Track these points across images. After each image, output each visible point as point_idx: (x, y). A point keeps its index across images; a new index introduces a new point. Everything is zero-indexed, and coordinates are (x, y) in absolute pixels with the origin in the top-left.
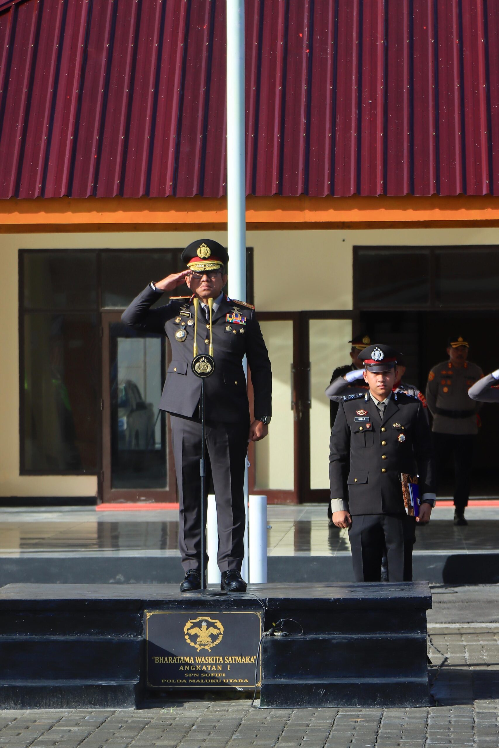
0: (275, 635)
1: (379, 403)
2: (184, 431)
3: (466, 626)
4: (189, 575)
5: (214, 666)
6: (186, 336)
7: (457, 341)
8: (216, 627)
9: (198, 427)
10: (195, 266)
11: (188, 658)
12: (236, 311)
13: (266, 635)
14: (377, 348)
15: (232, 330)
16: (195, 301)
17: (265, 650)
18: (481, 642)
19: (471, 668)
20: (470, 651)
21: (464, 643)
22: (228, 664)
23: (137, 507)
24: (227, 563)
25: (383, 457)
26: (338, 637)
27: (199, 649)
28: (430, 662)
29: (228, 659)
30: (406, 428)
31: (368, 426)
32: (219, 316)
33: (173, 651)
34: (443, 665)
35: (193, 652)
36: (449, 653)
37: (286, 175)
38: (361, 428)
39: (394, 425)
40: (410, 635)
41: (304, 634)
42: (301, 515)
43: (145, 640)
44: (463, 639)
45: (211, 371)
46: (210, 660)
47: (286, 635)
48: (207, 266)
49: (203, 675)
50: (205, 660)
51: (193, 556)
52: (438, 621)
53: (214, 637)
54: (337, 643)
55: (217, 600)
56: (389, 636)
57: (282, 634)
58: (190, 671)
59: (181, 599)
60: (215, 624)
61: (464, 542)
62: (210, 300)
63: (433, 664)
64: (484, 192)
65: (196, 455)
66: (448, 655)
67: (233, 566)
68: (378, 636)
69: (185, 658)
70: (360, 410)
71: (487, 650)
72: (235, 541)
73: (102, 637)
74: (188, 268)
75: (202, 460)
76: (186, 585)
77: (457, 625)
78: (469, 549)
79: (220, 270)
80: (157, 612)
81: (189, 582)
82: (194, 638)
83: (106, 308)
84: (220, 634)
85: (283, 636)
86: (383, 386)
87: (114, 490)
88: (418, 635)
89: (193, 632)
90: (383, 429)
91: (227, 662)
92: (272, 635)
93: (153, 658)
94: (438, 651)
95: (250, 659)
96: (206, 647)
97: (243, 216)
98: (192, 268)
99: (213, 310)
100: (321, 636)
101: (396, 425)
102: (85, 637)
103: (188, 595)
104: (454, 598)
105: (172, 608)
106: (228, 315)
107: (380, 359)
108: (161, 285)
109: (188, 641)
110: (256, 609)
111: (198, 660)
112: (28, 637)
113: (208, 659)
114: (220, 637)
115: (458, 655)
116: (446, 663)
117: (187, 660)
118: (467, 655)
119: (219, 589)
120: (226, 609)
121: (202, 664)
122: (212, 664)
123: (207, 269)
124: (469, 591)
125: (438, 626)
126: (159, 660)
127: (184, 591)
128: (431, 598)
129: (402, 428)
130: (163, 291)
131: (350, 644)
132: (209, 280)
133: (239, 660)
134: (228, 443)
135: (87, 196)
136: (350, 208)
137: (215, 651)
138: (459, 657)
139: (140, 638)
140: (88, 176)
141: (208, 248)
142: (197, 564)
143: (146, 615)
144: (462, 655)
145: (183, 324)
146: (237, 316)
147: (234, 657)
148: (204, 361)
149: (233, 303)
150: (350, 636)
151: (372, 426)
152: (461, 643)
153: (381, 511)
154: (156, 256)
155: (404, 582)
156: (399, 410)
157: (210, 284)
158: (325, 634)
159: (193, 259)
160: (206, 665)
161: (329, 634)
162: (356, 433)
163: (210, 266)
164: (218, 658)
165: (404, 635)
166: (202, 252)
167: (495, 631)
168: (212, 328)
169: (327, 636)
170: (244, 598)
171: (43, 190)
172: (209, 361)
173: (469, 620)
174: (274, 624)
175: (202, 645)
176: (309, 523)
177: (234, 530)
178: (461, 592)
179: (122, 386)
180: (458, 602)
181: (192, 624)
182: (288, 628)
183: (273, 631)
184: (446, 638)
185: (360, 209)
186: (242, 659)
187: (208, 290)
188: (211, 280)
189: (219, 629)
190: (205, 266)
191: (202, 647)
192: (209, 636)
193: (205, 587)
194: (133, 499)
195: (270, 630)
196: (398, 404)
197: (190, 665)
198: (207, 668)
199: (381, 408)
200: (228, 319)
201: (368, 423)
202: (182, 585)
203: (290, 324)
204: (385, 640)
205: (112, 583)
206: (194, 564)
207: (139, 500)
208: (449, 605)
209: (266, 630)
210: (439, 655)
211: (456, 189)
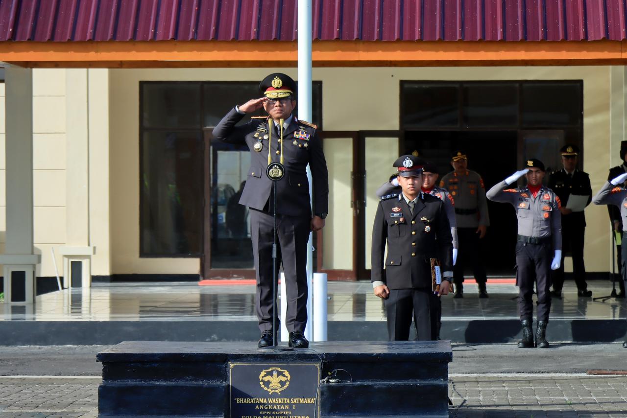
0: (330, 382)
1: (410, 202)
2: (260, 223)
3: (482, 375)
4: (265, 335)
5: (282, 406)
6: (261, 147)
7: (457, 155)
8: (284, 376)
9: (271, 220)
10: (270, 94)
11: (263, 399)
12: (302, 130)
13: (323, 382)
14: (407, 158)
15: (298, 144)
16: (270, 121)
17: (322, 393)
18: (493, 388)
19: (483, 408)
20: (484, 395)
21: (480, 389)
22: (293, 404)
23: (230, 283)
24: (293, 325)
25: (413, 244)
26: (379, 383)
27: (271, 392)
28: (451, 403)
29: (293, 400)
30: (431, 220)
31: (401, 220)
32: (289, 133)
33: (251, 394)
34: (461, 406)
35: (266, 395)
36: (467, 397)
37: (345, 24)
38: (396, 222)
39: (422, 219)
40: (435, 382)
41: (353, 381)
42: (358, 289)
43: (229, 385)
44: (479, 385)
45: (281, 176)
46: (279, 401)
47: (339, 382)
48: (279, 94)
49: (274, 413)
50: (276, 401)
51: (267, 320)
52: (460, 372)
53: (282, 383)
54: (379, 388)
55: (286, 354)
56: (419, 382)
57: (335, 381)
58: (264, 410)
59: (257, 353)
60: (284, 373)
61: (482, 311)
62: (281, 121)
63: (454, 405)
64: (499, 38)
65: (270, 241)
66: (466, 398)
67: (298, 328)
68: (410, 382)
69: (260, 399)
70: (395, 207)
71: (497, 395)
72: (299, 309)
73: (195, 383)
74: (264, 96)
75: (274, 245)
76: (263, 342)
77: (475, 375)
78: (485, 316)
79: (290, 98)
80: (238, 364)
81: (265, 340)
82: (267, 384)
83: (208, 127)
84: (288, 380)
85: (336, 382)
86: (412, 187)
87: (212, 269)
88: (441, 382)
89: (266, 379)
90: (413, 222)
91: (293, 402)
92: (328, 381)
93: (235, 399)
94: (459, 394)
95: (311, 401)
96: (277, 391)
97: (310, 56)
98: (268, 96)
99: (283, 128)
100: (366, 383)
101: (423, 219)
102: (182, 383)
103: (263, 351)
104: (473, 354)
105: (250, 361)
106: (295, 132)
107: (410, 166)
108: (243, 108)
109: (263, 386)
110: (315, 362)
111: (270, 401)
112: (137, 383)
113: (278, 400)
114: (288, 383)
115: (474, 398)
116: (464, 404)
117: (261, 400)
118: (481, 398)
119: (287, 346)
120: (292, 362)
121: (273, 404)
122: (281, 404)
123: (280, 96)
124: (485, 348)
125: (460, 375)
126: (239, 401)
127: (261, 347)
128: (451, 353)
129: (428, 221)
130: (244, 113)
131: (389, 389)
132: (281, 105)
133: (302, 401)
134: (294, 233)
135: (189, 39)
136: (394, 50)
137: (284, 394)
138: (475, 399)
139: (225, 384)
140: (190, 23)
141: (280, 80)
142: (271, 326)
143: (230, 366)
144: (477, 398)
145: (260, 138)
146: (302, 133)
147: (298, 399)
148: (276, 168)
149: (300, 124)
150: (388, 383)
151: (405, 220)
152: (477, 389)
153: (410, 286)
154: (246, 87)
155: (431, 341)
156: (425, 206)
157: (281, 108)
158: (369, 381)
159: (269, 89)
160: (276, 404)
161: (372, 381)
162: (392, 225)
163: (282, 94)
164: (285, 399)
165: (430, 382)
166: (276, 83)
167: (505, 379)
168: (283, 142)
169: (370, 383)
170: (306, 353)
171: (155, 34)
172: (280, 168)
173: (484, 371)
174: (329, 373)
175: (273, 389)
176: (364, 295)
177: (298, 300)
178: (479, 349)
179: (222, 189)
180: (476, 357)
181: (266, 373)
182: (341, 376)
183: (329, 379)
184: (466, 385)
185: (402, 50)
186: (304, 400)
187: (280, 113)
188: (283, 106)
189: (287, 377)
190: (278, 94)
191: (274, 391)
192: (279, 383)
193: (276, 344)
194: (228, 276)
195: (326, 378)
196: (424, 202)
197: (264, 404)
198: (277, 407)
199: (412, 206)
200: (296, 135)
201: (401, 217)
202: (260, 343)
203: (350, 141)
204: (415, 386)
205: (208, 341)
206: (268, 326)
207: (232, 277)
208: (469, 359)
209: (323, 378)
210: (460, 398)
211: (477, 36)
